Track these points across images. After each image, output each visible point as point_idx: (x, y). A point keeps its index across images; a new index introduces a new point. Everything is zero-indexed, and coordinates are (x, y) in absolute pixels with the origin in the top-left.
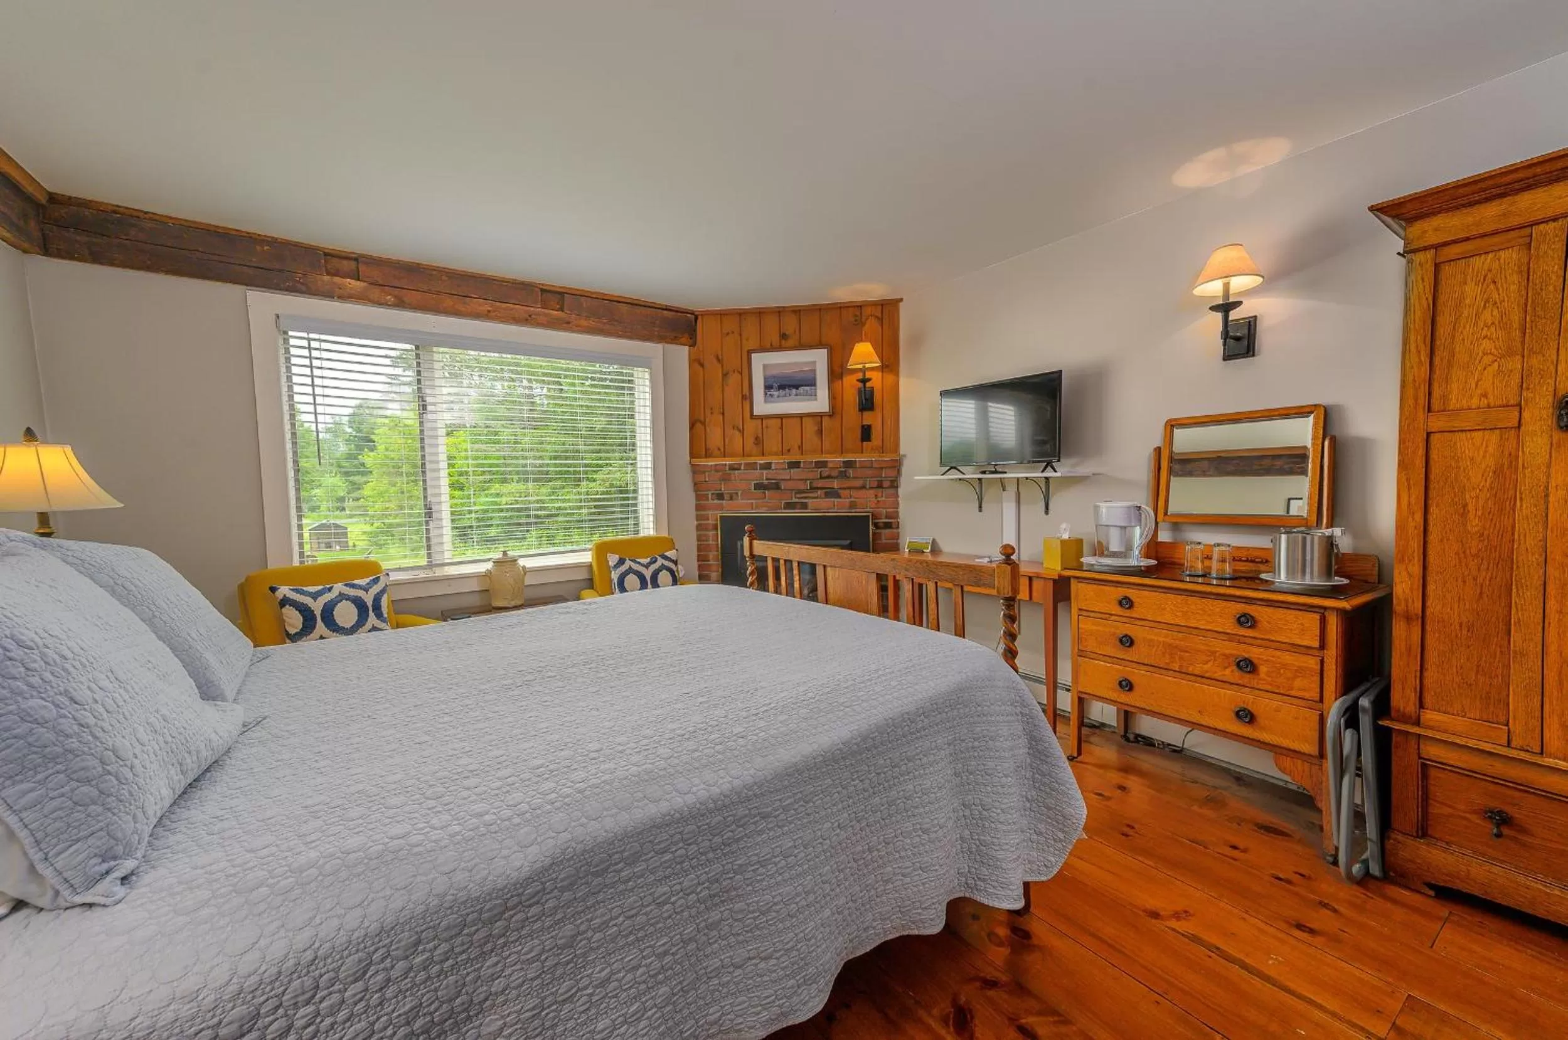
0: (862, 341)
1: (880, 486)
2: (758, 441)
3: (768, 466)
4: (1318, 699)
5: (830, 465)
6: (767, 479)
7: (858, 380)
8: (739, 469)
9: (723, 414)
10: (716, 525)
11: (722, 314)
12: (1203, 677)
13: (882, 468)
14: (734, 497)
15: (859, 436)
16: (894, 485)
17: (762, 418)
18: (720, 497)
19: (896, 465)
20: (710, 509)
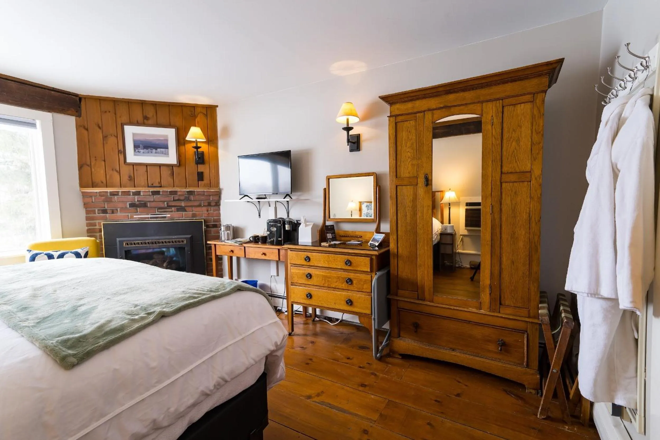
0: (195, 126)
1: (209, 205)
2: (132, 179)
3: (138, 193)
4: (370, 292)
5: (179, 193)
6: (138, 201)
7: (194, 147)
8: (118, 195)
9: (105, 161)
10: (101, 229)
11: (100, 100)
12: (335, 288)
13: (210, 196)
14: (115, 212)
15: (197, 178)
16: (218, 204)
17: (133, 165)
18: (105, 211)
19: (218, 194)
20: (96, 220)
